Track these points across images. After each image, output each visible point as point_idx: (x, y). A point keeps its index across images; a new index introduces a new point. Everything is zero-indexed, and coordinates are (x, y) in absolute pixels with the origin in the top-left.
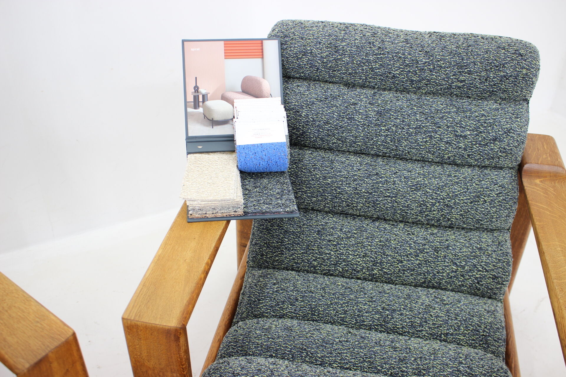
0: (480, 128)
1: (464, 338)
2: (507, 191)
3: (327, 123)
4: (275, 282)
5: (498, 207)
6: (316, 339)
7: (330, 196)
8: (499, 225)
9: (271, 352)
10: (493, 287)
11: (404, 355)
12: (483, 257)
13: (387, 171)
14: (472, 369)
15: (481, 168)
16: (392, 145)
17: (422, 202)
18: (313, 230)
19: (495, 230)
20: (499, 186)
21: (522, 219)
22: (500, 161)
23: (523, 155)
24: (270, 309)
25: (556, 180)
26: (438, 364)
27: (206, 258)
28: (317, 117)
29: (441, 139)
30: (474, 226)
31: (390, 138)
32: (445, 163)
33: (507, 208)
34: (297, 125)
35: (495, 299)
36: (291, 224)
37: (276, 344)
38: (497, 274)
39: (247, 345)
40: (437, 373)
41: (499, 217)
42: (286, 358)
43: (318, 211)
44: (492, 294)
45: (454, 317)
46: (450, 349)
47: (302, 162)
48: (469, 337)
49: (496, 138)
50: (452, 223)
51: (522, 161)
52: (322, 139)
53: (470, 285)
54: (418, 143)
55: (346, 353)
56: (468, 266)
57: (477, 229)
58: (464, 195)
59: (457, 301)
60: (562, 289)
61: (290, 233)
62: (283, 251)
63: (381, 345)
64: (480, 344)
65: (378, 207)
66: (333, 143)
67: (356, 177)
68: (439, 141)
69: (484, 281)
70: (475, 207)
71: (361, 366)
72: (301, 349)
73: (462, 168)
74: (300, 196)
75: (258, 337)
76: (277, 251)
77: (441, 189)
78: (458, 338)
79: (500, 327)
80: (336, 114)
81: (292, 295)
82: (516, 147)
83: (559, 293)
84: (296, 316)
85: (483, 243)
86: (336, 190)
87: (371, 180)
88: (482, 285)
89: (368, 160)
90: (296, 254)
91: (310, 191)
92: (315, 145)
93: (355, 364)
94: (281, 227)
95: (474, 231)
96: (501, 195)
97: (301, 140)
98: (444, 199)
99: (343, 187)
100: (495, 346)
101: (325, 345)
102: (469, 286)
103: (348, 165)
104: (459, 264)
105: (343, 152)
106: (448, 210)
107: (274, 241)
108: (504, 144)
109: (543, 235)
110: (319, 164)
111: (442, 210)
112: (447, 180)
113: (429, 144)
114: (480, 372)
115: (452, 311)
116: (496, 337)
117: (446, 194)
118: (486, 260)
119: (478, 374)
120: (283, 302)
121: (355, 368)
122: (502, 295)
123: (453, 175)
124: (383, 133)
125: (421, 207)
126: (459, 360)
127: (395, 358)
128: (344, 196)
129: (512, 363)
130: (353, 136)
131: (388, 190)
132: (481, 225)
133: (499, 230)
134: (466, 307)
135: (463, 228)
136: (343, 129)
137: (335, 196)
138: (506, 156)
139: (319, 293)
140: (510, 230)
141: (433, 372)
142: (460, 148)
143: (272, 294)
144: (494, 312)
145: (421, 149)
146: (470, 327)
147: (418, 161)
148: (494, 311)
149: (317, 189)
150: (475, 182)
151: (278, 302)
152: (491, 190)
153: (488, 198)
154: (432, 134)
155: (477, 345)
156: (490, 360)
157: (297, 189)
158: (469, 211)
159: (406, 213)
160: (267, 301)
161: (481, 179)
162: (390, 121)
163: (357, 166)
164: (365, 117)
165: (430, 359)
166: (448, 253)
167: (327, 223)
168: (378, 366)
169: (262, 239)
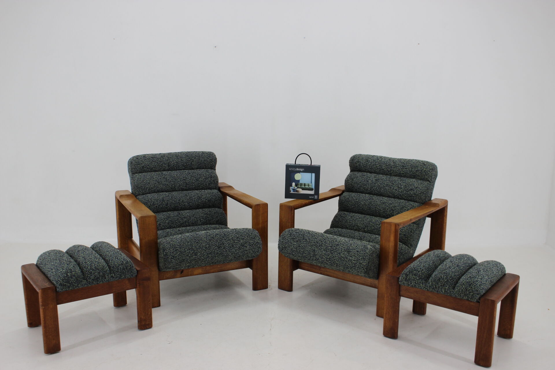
0: (407, 186)
31: (378, 188)
32: (395, 197)
54: (387, 190)
68: (393, 189)
80: (363, 180)
89: (371, 196)
113: (390, 190)
130: (367, 187)
136: (365, 185)
142: (400, 192)
162: (379, 182)
164: (372, 181)
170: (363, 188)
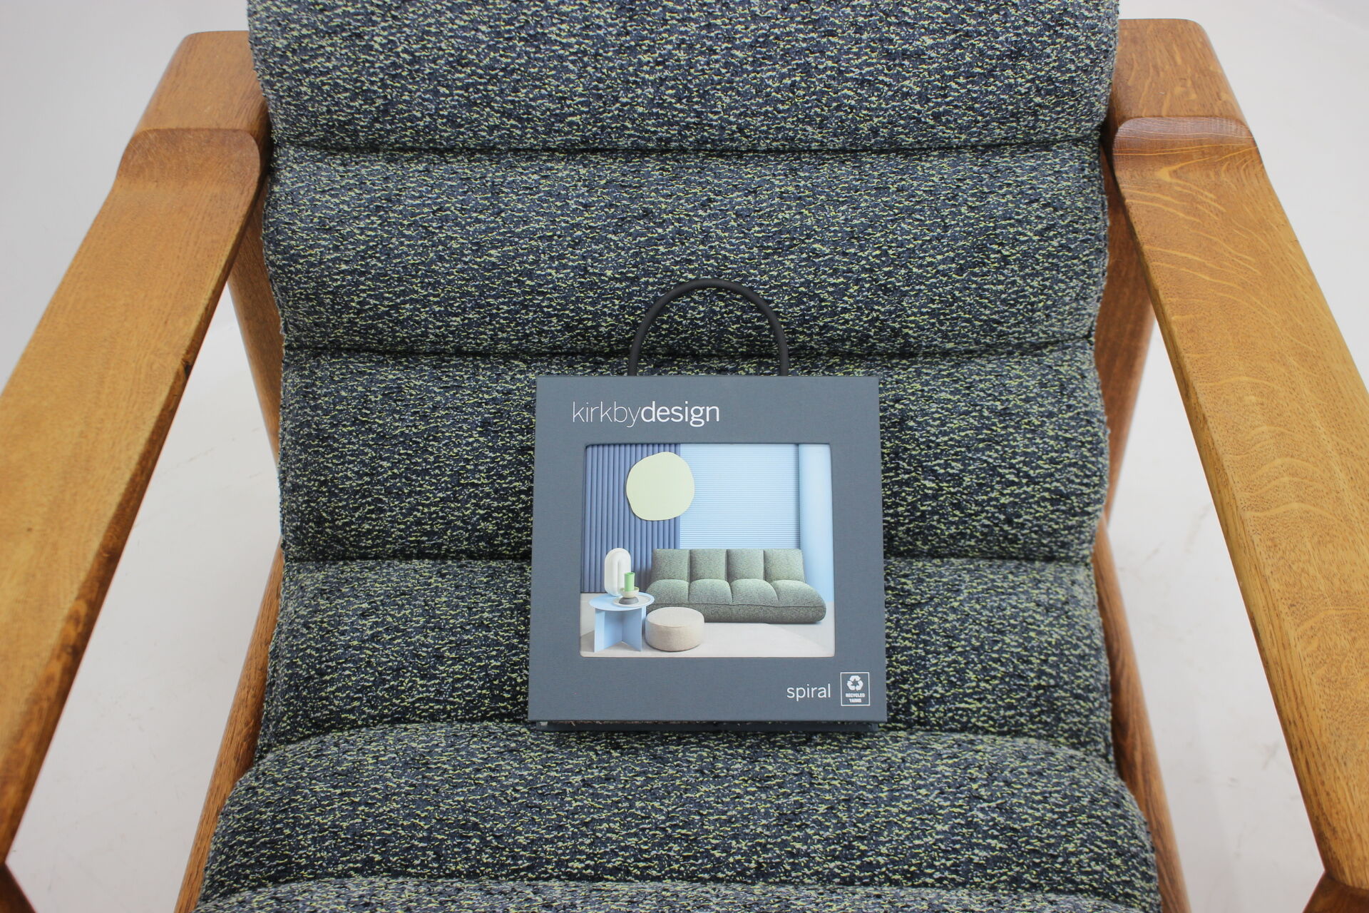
0: (964, 21)
1: (979, 705)
2: (1070, 219)
3: (460, 62)
4: (365, 606)
5: (1047, 273)
6: (507, 787)
7: (503, 303)
8: (1055, 329)
9: (367, 848)
10: (1056, 527)
11: (792, 799)
12: (1015, 440)
13: (679, 198)
14: (1014, 813)
15: (983, 152)
16: (682, 111)
17: (802, 289)
18: (465, 421)
19: (1046, 345)
20: (1045, 206)
21: (1127, 291)
22: (1040, 124)
23: (1112, 94)
24: (359, 699)
25: (1222, 163)
26: (904, 812)
27: (67, 598)
28: (424, 48)
29: (840, 72)
30: (977, 342)
31: (672, 88)
32: (865, 149)
33: (1076, 273)
34: (363, 83)
35: (1067, 559)
36: (395, 411)
37: (382, 822)
38: (1065, 486)
39: (289, 836)
40: (902, 843)
41: (1054, 305)
42: (416, 862)
43: (479, 354)
44: (1055, 548)
45: (945, 645)
46: (939, 756)
47: (399, 202)
48: (995, 702)
49: (1020, 50)
50: (907, 342)
51: (1110, 112)
52: (451, 120)
53: (986, 530)
54: (768, 95)
55: (608, 820)
56: (971, 472)
57: (989, 350)
58: (934, 248)
59: (949, 590)
60: (1272, 540)
61: (394, 442)
62: (381, 501)
63: (717, 776)
64: (1032, 717)
65: (663, 322)
66: (491, 129)
67: (579, 233)
68: (834, 79)
69: (1027, 513)
70: (975, 282)
71: (658, 857)
72: (463, 827)
73: (920, 160)
74: (409, 318)
75: (322, 803)
76: (362, 505)
77: (858, 239)
78: (963, 709)
79: (1087, 651)
80: (484, 28)
81: (423, 645)
82: (1085, 71)
83: (1264, 556)
84: (444, 711)
85: (1011, 392)
86: (521, 284)
87: (630, 235)
88: (1022, 526)
89: (614, 172)
90: (423, 505)
91: (438, 296)
92: (433, 141)
93: (641, 851)
94: (363, 423)
95: (980, 356)
96: (1052, 234)
97: (388, 132)
98: (871, 271)
99: (542, 269)
100: (1079, 714)
101: (537, 802)
102: (982, 533)
103: (549, 194)
104: (942, 471)
105: (531, 153)
106: (890, 303)
107: (349, 474)
108: (1047, 64)
109: (1198, 356)
110: (453, 205)
111: (869, 304)
112: (876, 206)
113: (802, 93)
114: (1036, 818)
115: (935, 626)
116: (1078, 686)
117: (878, 252)
118: (1026, 446)
119: (1032, 827)
120: (397, 672)
121: (641, 864)
122: (1085, 545)
123: (893, 189)
124: (647, 72)
125: (804, 303)
126: (970, 790)
127: (767, 815)
128: (550, 299)
129: (1134, 748)
130: (550, 95)
131: (690, 262)
132: (999, 336)
133: (1057, 342)
134: (978, 607)
135: (946, 354)
136: (515, 76)
137: (521, 303)
138: (1057, 104)
139: (509, 625)
140: (1092, 339)
141: (890, 841)
142: (906, 95)
143: (360, 648)
144: (1066, 608)
145: (779, 112)
146: (995, 669)
147: (778, 152)
148: (1066, 603)
149: (460, 287)
150: (966, 201)
151: (380, 673)
152: (1018, 221)
153: (1013, 247)
154: (810, 59)
155: (1022, 720)
156: (1066, 770)
157: (395, 293)
158: (956, 299)
159: (756, 328)
160: (347, 672)
161: (986, 190)
162: (666, 31)
163: (578, 196)
164: (583, 29)
165: (877, 801)
166: (903, 441)
167: (510, 392)
168: (714, 849)
169: (310, 469)
170: (505, 114)
